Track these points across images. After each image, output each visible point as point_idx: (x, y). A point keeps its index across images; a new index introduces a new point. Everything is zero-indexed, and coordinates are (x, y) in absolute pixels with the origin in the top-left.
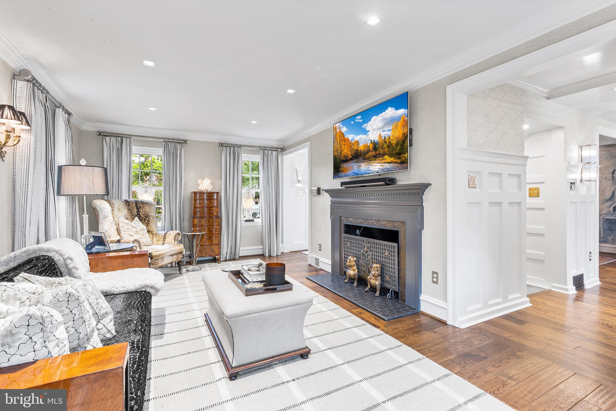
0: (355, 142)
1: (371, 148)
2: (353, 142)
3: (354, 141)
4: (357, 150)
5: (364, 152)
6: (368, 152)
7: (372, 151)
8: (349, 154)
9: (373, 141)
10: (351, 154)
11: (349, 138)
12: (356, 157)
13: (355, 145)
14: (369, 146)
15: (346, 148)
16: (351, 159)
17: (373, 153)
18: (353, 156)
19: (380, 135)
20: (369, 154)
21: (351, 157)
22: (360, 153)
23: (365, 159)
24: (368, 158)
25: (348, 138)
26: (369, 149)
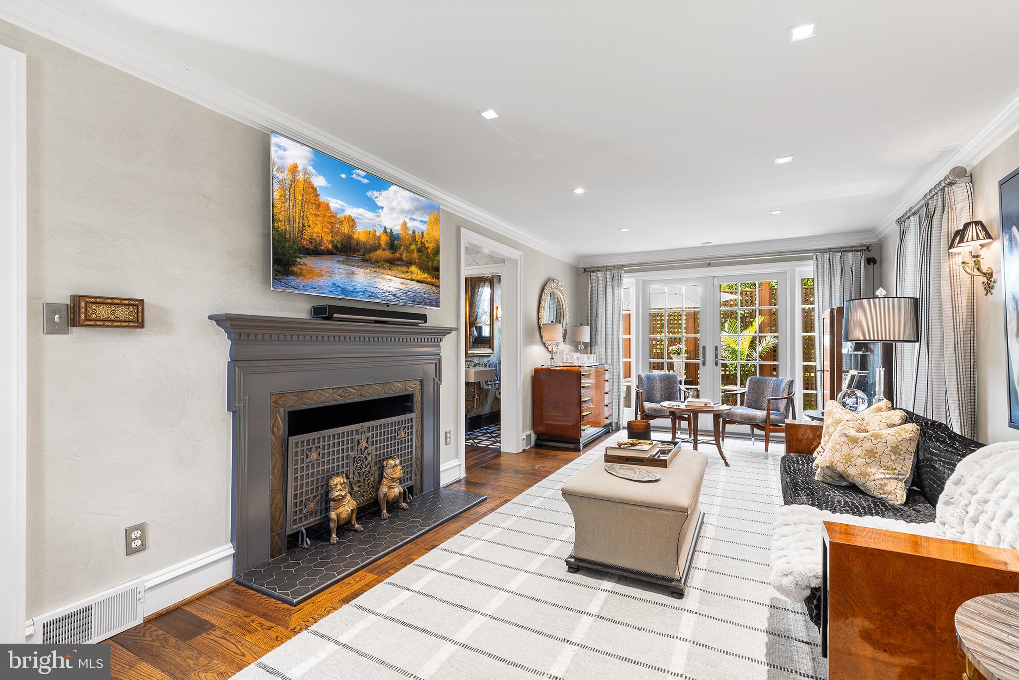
0: (345, 217)
1: (383, 243)
2: (340, 216)
3: (343, 215)
4: (349, 237)
5: (365, 244)
6: (376, 248)
7: (384, 250)
8: (325, 238)
9: (389, 231)
10: (332, 242)
11: (331, 205)
12: (345, 252)
13: (345, 224)
14: (379, 237)
15: (318, 223)
16: (329, 253)
17: (388, 254)
18: (336, 247)
19: (405, 224)
20: (379, 253)
21: (330, 247)
22: (357, 245)
23: (367, 261)
24: (373, 260)
25: (328, 204)
26: (379, 244)
